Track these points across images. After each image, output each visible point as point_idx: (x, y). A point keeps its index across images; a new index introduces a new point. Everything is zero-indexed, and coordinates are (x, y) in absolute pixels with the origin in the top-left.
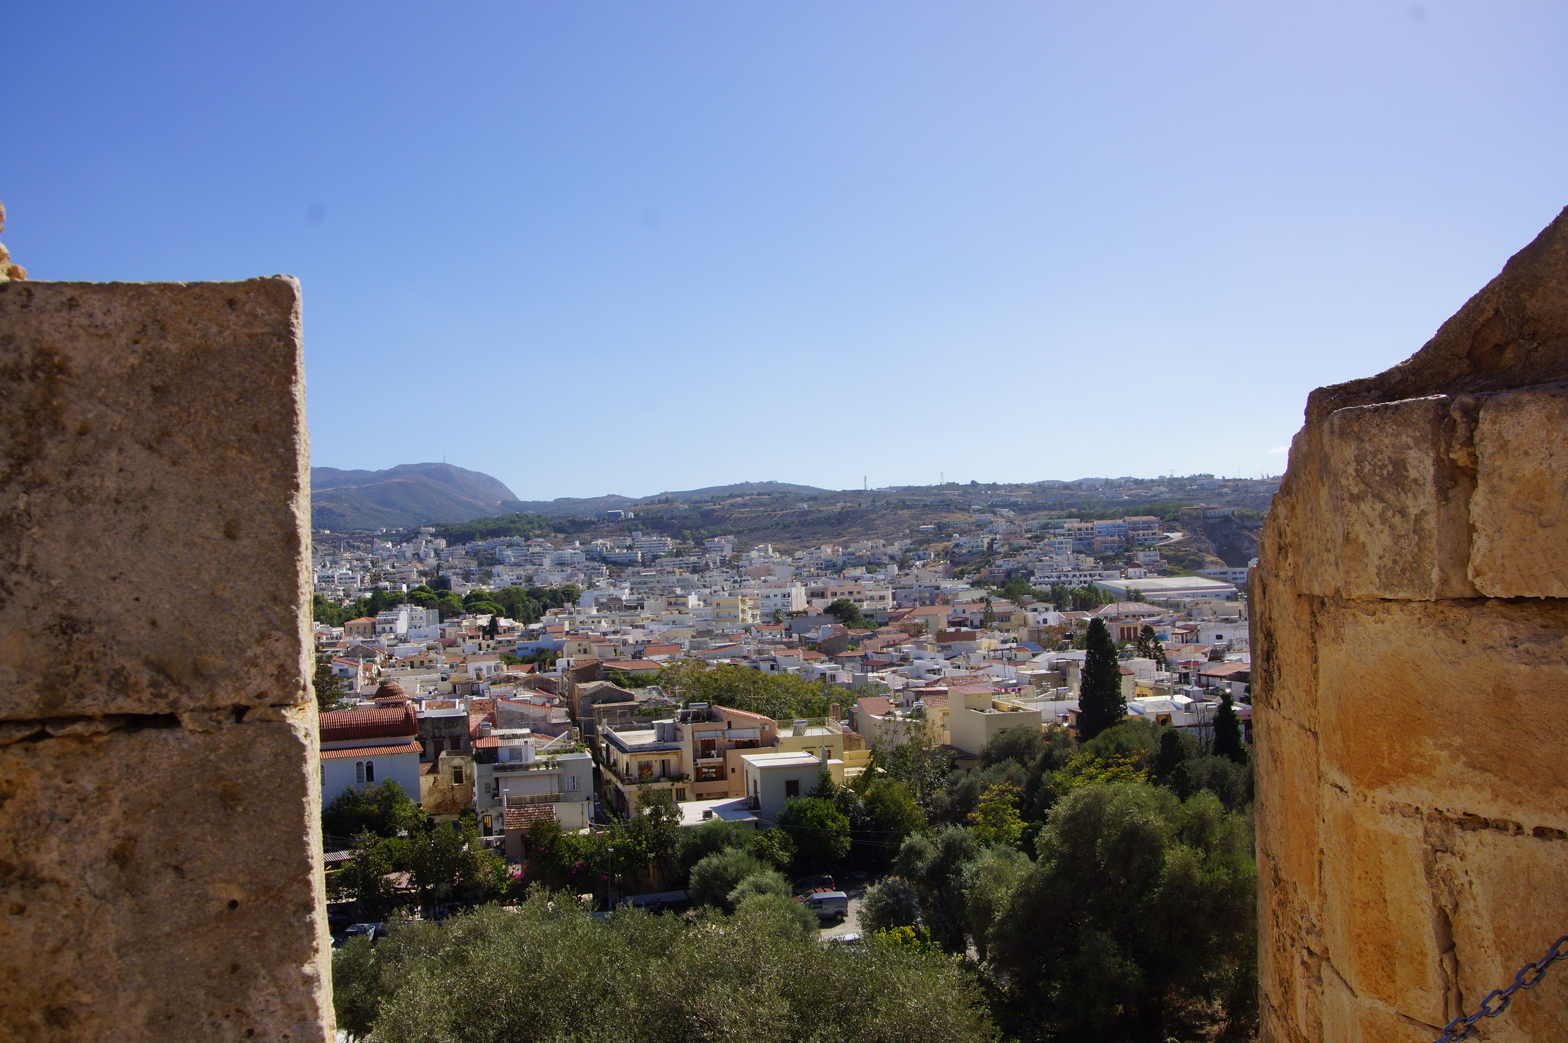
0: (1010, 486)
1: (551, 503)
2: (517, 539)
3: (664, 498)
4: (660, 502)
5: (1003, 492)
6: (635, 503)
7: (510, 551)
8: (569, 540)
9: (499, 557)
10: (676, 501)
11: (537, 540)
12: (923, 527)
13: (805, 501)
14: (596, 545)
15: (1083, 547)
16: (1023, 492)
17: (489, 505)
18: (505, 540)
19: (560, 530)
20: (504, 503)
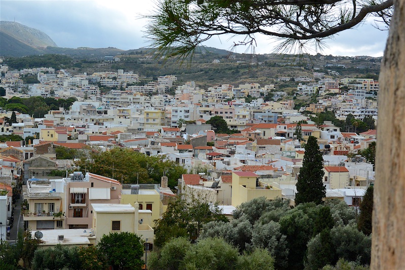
0: (339, 57)
1: (75, 50)
2: (50, 69)
3: (140, 51)
4: (137, 53)
5: (335, 61)
6: (123, 53)
7: (45, 76)
8: (81, 72)
9: (39, 79)
10: (146, 53)
11: (62, 70)
12: (283, 78)
13: (219, 58)
14: (96, 76)
15: (371, 96)
16: (346, 61)
17: (40, 48)
18: (44, 69)
19: (77, 65)
20: (49, 48)
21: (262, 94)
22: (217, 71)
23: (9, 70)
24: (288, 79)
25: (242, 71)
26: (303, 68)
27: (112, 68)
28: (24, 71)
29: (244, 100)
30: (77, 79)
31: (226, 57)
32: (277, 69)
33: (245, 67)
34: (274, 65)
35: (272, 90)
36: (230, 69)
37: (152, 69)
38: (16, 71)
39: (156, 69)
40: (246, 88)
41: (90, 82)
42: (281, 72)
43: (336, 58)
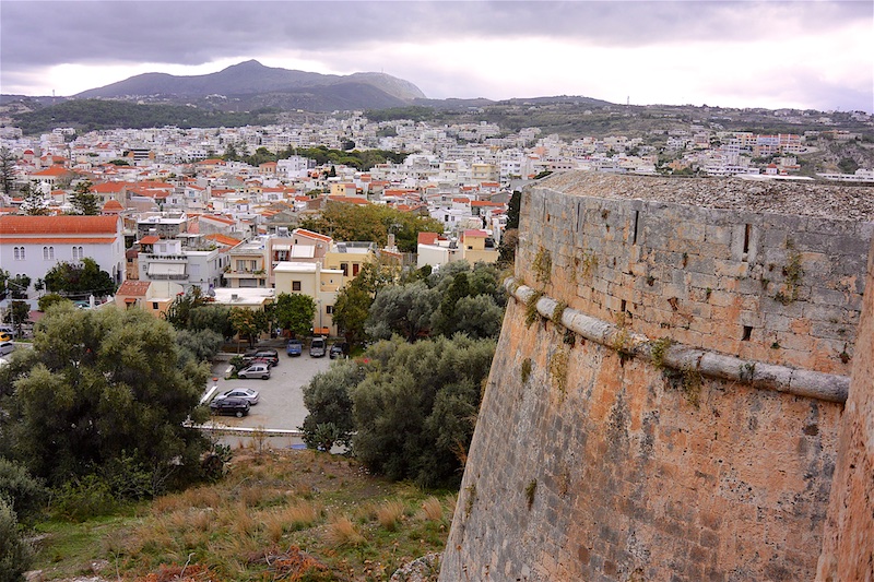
0: (727, 109)
2: (410, 122)
5: (721, 112)
6: (492, 103)
7: (404, 128)
8: (442, 124)
9: (397, 132)
10: (514, 104)
11: (422, 123)
12: (656, 132)
13: (592, 109)
14: (454, 128)
15: (747, 152)
16: (734, 114)
17: (407, 100)
18: (403, 121)
19: (437, 117)
20: (417, 99)
21: (627, 149)
22: (585, 123)
23: (369, 122)
24: (661, 132)
25: (613, 123)
26: (680, 120)
27: (475, 119)
28: (383, 124)
29: (605, 154)
30: (435, 131)
31: (600, 108)
32: (651, 121)
33: (617, 119)
34: (649, 117)
35: (639, 144)
36: (600, 121)
37: (517, 121)
38: (375, 123)
39: (522, 121)
40: (611, 141)
41: (448, 135)
42: (655, 124)
43: (723, 109)
